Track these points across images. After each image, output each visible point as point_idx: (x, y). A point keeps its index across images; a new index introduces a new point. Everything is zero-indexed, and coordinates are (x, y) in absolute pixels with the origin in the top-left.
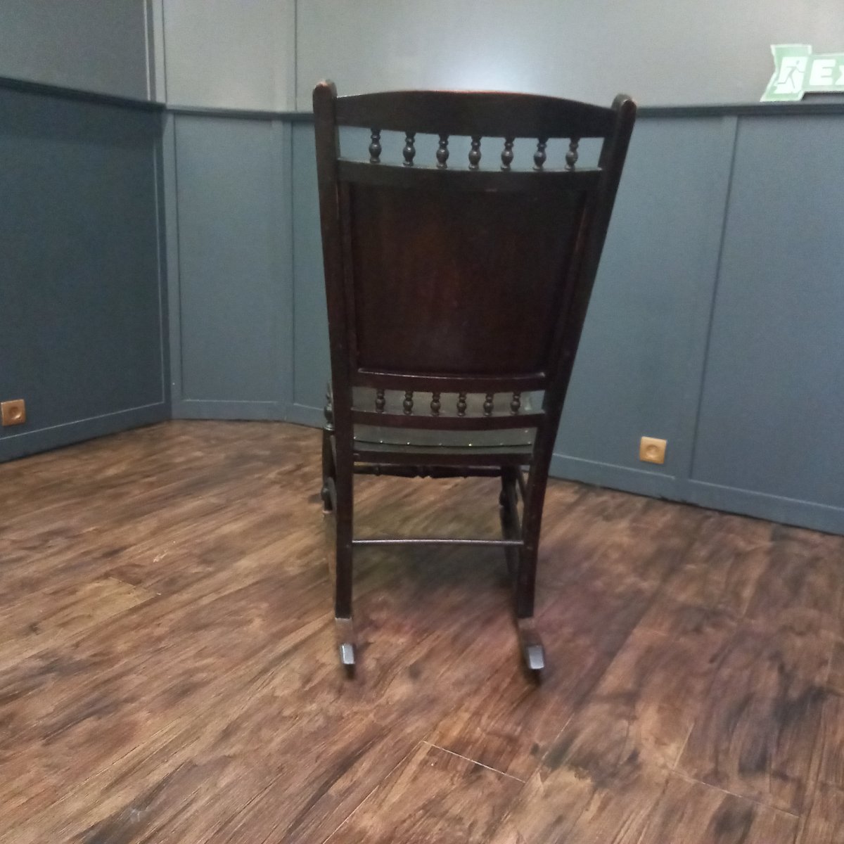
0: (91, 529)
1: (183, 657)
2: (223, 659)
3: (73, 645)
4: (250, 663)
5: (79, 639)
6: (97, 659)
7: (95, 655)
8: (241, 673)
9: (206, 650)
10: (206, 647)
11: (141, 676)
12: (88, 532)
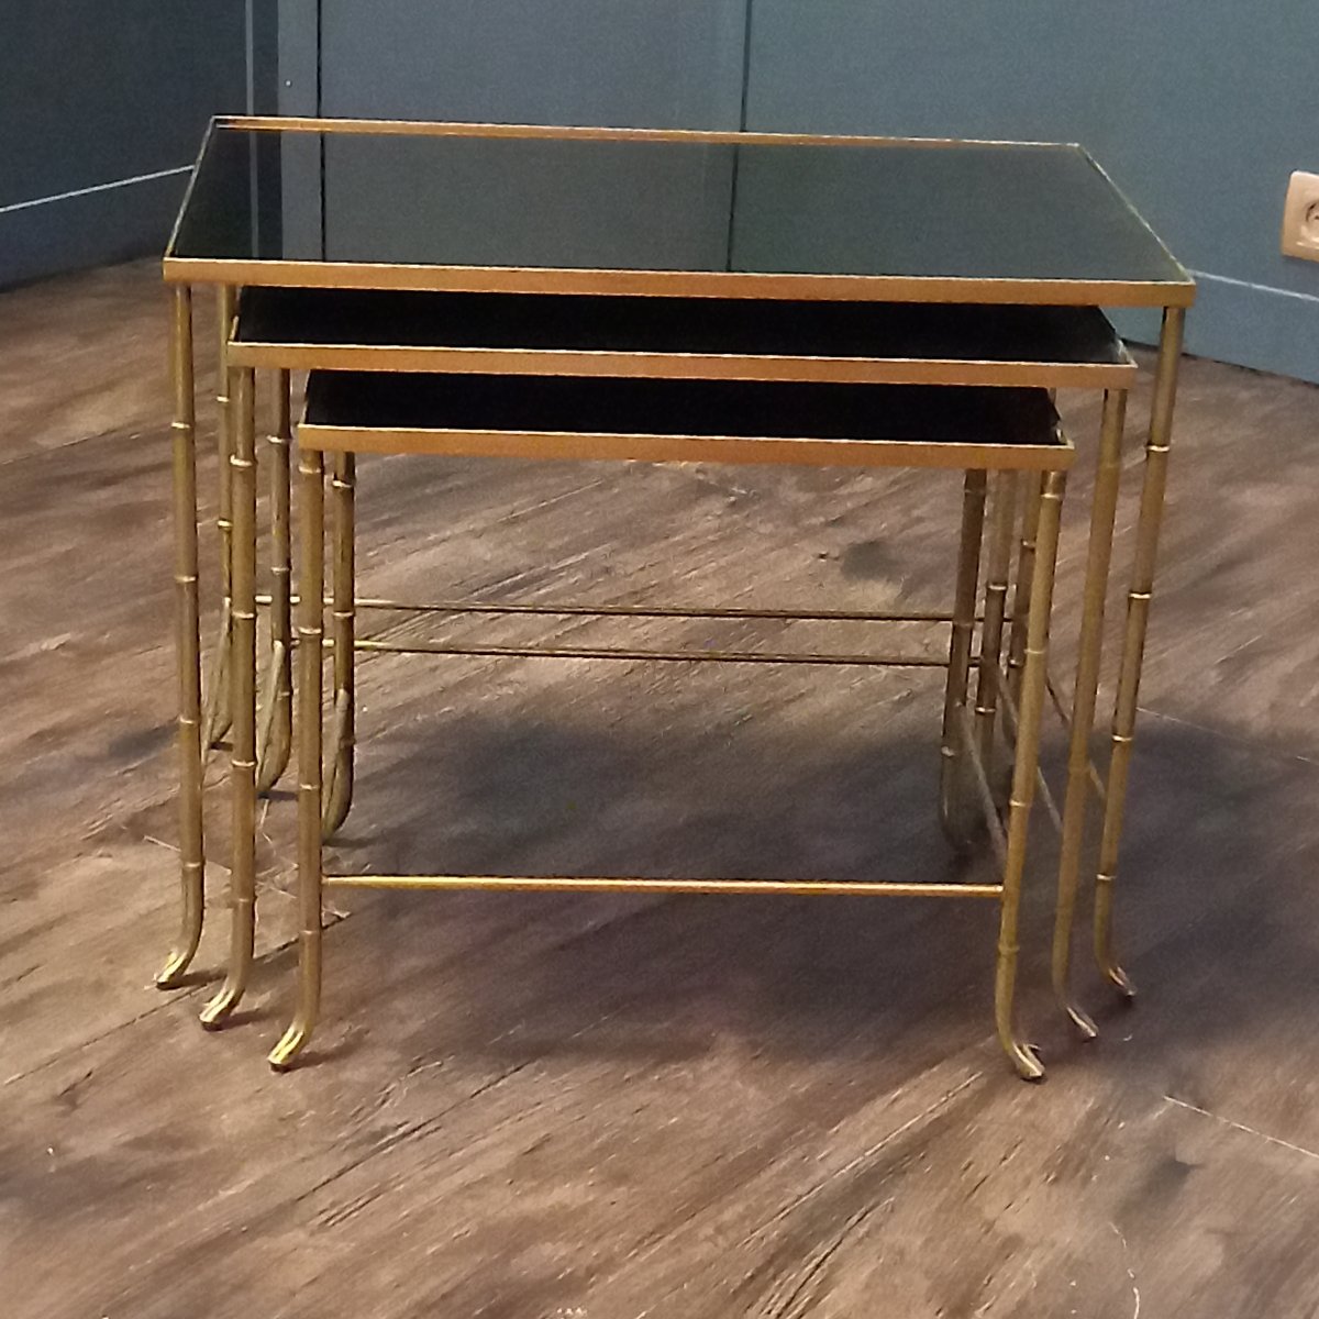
0: (51, 643)
1: (468, 1175)
2: (623, 1189)
3: (57, 1099)
4: (728, 1215)
5: (76, 1073)
6: (149, 1159)
7: (140, 1143)
8: (701, 1251)
9: (550, 1149)
10: (547, 1140)
11: (324, 1239)
12: (45, 653)
